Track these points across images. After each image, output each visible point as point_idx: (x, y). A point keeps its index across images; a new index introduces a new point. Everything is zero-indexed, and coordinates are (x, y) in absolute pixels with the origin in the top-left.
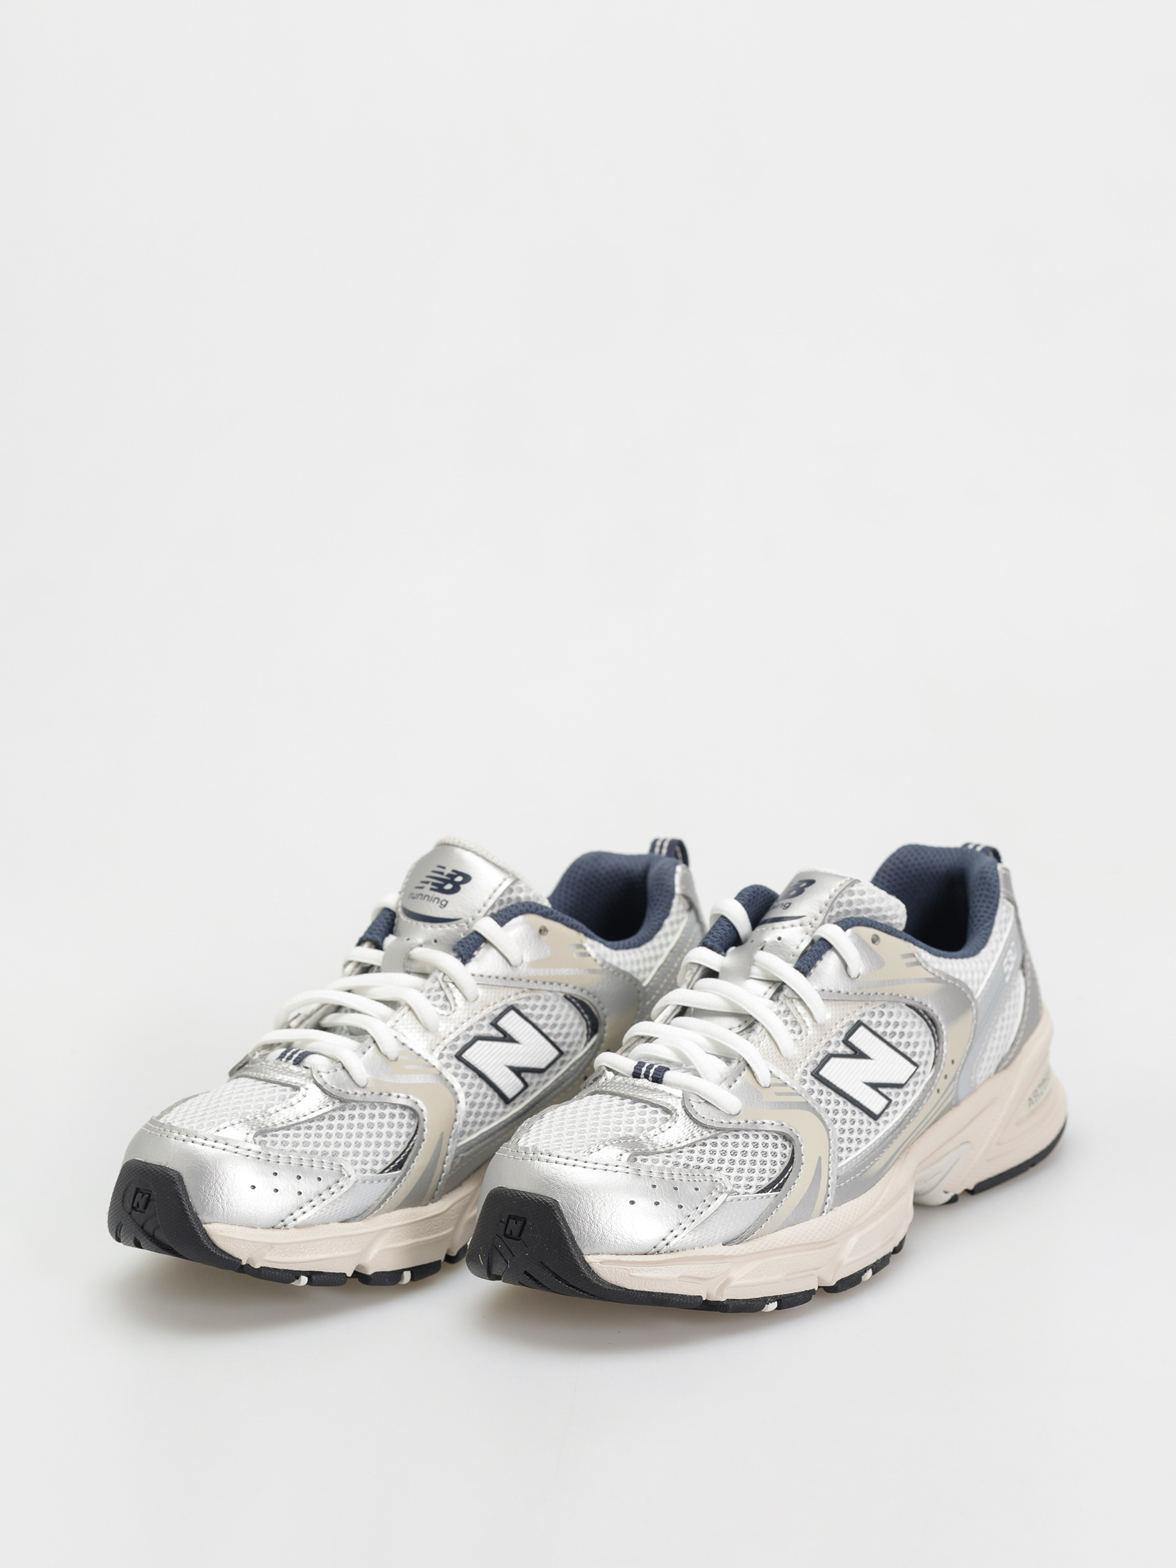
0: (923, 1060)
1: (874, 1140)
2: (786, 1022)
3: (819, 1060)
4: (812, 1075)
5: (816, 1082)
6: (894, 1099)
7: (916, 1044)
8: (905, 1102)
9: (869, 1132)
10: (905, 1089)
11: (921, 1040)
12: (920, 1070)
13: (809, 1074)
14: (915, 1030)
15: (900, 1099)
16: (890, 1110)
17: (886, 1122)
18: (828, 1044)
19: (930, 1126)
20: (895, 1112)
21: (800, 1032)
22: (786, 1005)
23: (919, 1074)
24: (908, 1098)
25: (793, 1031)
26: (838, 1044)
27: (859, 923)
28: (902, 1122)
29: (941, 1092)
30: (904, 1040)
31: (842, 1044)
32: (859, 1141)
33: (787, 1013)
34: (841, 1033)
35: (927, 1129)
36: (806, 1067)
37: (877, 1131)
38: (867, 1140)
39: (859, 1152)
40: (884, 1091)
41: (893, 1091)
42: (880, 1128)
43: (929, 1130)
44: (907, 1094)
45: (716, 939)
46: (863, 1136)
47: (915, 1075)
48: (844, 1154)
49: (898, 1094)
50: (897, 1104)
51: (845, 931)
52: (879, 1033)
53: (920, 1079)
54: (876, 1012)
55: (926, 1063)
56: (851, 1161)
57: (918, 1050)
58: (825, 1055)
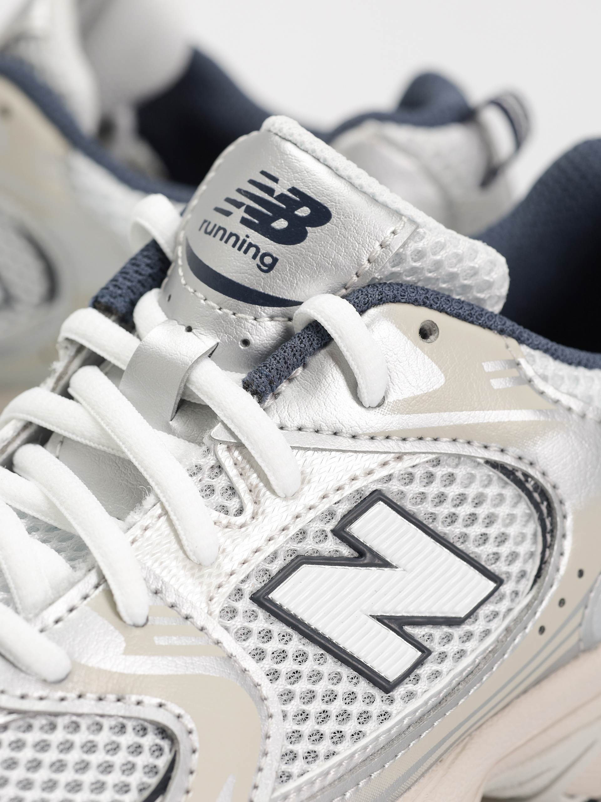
0: (515, 569)
1: (374, 735)
2: (210, 490)
3: (275, 568)
4: (251, 598)
5: (261, 613)
6: (436, 647)
7: (502, 539)
8: (461, 654)
9: (364, 717)
10: (466, 627)
11: (512, 531)
12: (507, 588)
13: (247, 596)
14: (503, 511)
15: (452, 648)
16: (424, 671)
17: (411, 695)
18: (300, 536)
19: (525, 692)
20: (436, 674)
21: (240, 511)
22: (216, 455)
23: (502, 598)
24: (469, 646)
25: (224, 510)
26: (322, 538)
27: (395, 297)
28: (448, 694)
29: (548, 633)
30: (476, 530)
31: (330, 535)
32: (338, 737)
33: (216, 470)
34: (331, 514)
35: (518, 697)
36: (243, 581)
37: (385, 716)
38: (357, 735)
39: (334, 760)
40: (417, 632)
41: (438, 632)
42: (392, 709)
43: (523, 698)
44: (469, 636)
45: (119, 292)
46: (349, 728)
47: (492, 599)
48: (296, 768)
49: (448, 638)
50: (443, 657)
51: (362, 312)
52: (421, 517)
53: (502, 607)
54: (419, 473)
55: (523, 575)
56: (312, 782)
57: (505, 550)
58: (289, 559)
